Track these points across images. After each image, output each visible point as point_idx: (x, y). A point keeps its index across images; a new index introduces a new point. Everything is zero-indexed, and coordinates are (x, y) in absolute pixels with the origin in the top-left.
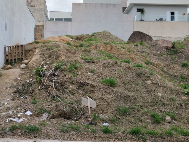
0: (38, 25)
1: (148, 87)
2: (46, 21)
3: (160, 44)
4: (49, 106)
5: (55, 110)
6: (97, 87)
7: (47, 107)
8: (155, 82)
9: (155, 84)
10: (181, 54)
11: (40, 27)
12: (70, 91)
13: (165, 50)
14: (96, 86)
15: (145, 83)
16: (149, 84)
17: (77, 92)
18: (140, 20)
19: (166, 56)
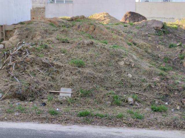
0: (39, 7)
1: (120, 68)
2: (47, 3)
3: (149, 25)
4: (4, 86)
5: (10, 90)
6: (62, 68)
7: (3, 88)
8: (128, 63)
9: (128, 65)
10: (171, 35)
11: (42, 9)
12: (31, 71)
13: (155, 30)
14: (62, 66)
15: (118, 64)
16: (122, 65)
17: (39, 73)
18: (145, 1)
19: (153, 36)
